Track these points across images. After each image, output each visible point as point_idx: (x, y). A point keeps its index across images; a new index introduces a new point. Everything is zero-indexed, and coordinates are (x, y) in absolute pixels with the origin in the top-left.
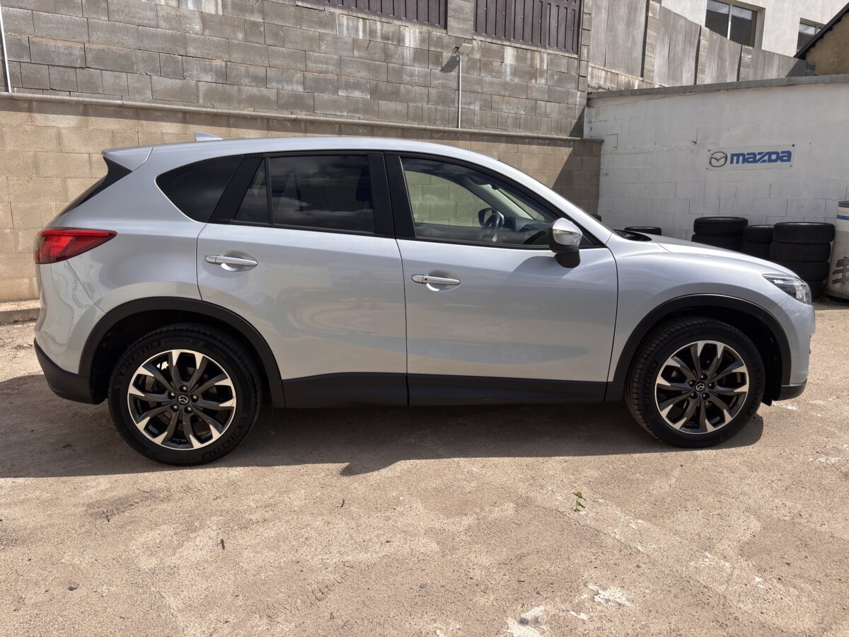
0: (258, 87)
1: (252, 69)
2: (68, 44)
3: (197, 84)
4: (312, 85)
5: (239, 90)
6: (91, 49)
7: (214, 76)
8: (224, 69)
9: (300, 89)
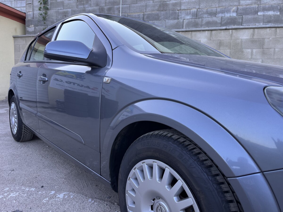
0: (211, 17)
1: (209, 10)
2: (139, 14)
3: (183, 21)
4: (242, 12)
5: (202, 20)
6: (146, 14)
7: (191, 16)
8: (196, 12)
9: (234, 15)
